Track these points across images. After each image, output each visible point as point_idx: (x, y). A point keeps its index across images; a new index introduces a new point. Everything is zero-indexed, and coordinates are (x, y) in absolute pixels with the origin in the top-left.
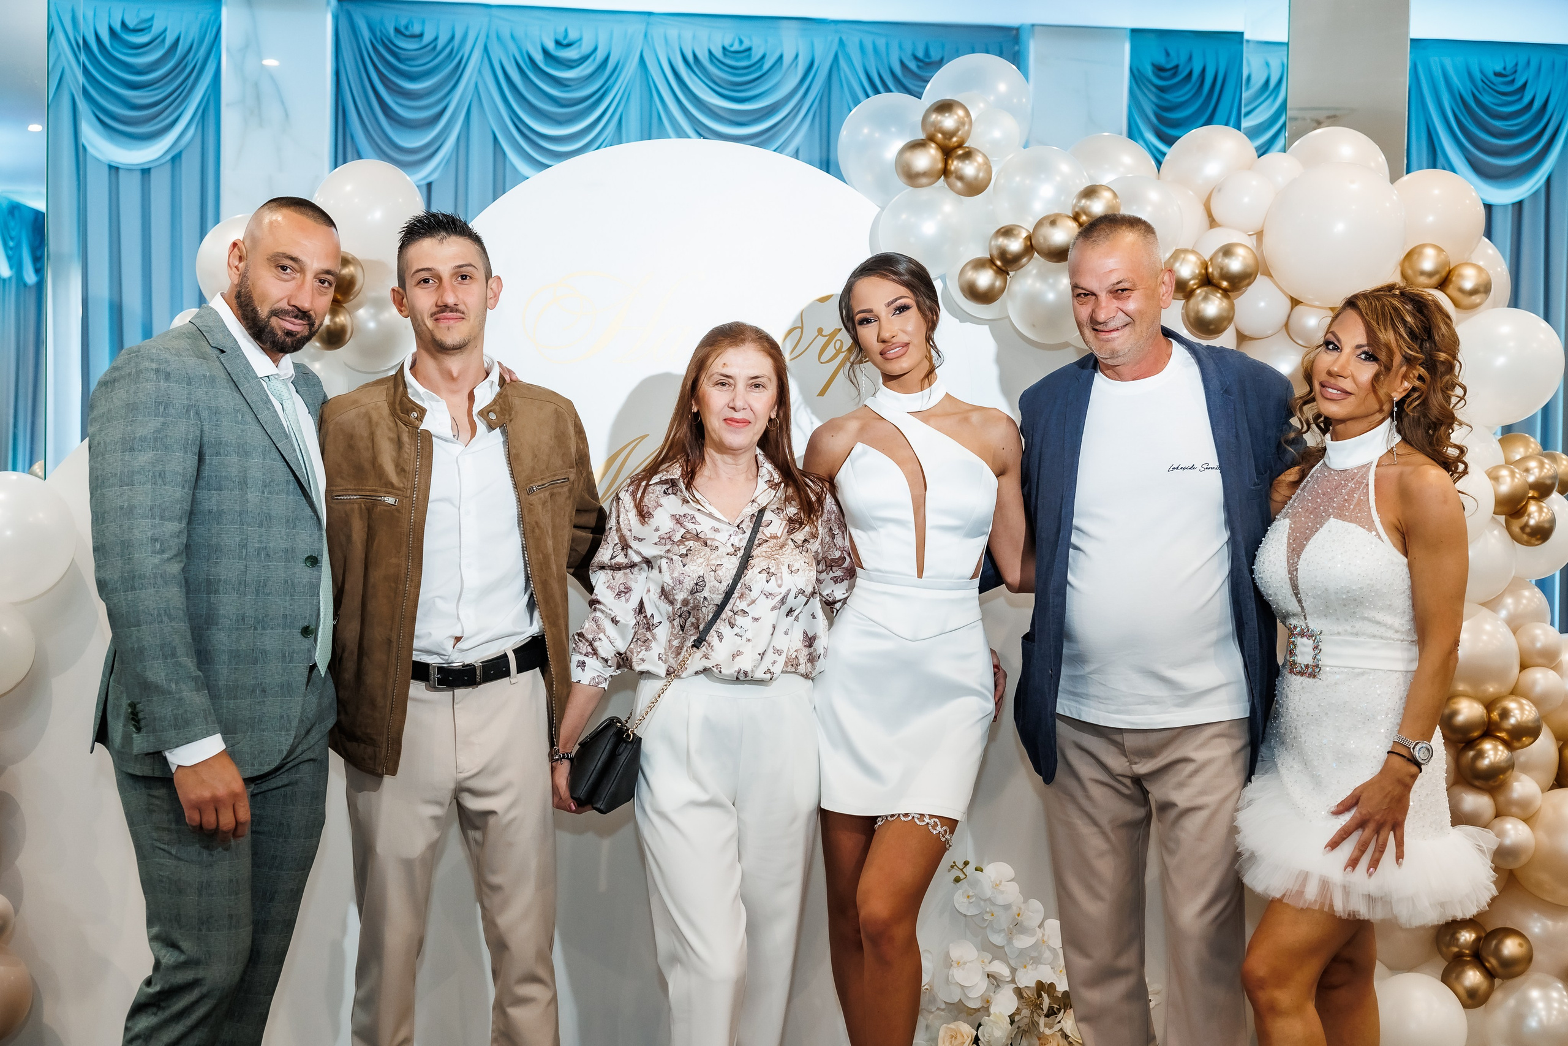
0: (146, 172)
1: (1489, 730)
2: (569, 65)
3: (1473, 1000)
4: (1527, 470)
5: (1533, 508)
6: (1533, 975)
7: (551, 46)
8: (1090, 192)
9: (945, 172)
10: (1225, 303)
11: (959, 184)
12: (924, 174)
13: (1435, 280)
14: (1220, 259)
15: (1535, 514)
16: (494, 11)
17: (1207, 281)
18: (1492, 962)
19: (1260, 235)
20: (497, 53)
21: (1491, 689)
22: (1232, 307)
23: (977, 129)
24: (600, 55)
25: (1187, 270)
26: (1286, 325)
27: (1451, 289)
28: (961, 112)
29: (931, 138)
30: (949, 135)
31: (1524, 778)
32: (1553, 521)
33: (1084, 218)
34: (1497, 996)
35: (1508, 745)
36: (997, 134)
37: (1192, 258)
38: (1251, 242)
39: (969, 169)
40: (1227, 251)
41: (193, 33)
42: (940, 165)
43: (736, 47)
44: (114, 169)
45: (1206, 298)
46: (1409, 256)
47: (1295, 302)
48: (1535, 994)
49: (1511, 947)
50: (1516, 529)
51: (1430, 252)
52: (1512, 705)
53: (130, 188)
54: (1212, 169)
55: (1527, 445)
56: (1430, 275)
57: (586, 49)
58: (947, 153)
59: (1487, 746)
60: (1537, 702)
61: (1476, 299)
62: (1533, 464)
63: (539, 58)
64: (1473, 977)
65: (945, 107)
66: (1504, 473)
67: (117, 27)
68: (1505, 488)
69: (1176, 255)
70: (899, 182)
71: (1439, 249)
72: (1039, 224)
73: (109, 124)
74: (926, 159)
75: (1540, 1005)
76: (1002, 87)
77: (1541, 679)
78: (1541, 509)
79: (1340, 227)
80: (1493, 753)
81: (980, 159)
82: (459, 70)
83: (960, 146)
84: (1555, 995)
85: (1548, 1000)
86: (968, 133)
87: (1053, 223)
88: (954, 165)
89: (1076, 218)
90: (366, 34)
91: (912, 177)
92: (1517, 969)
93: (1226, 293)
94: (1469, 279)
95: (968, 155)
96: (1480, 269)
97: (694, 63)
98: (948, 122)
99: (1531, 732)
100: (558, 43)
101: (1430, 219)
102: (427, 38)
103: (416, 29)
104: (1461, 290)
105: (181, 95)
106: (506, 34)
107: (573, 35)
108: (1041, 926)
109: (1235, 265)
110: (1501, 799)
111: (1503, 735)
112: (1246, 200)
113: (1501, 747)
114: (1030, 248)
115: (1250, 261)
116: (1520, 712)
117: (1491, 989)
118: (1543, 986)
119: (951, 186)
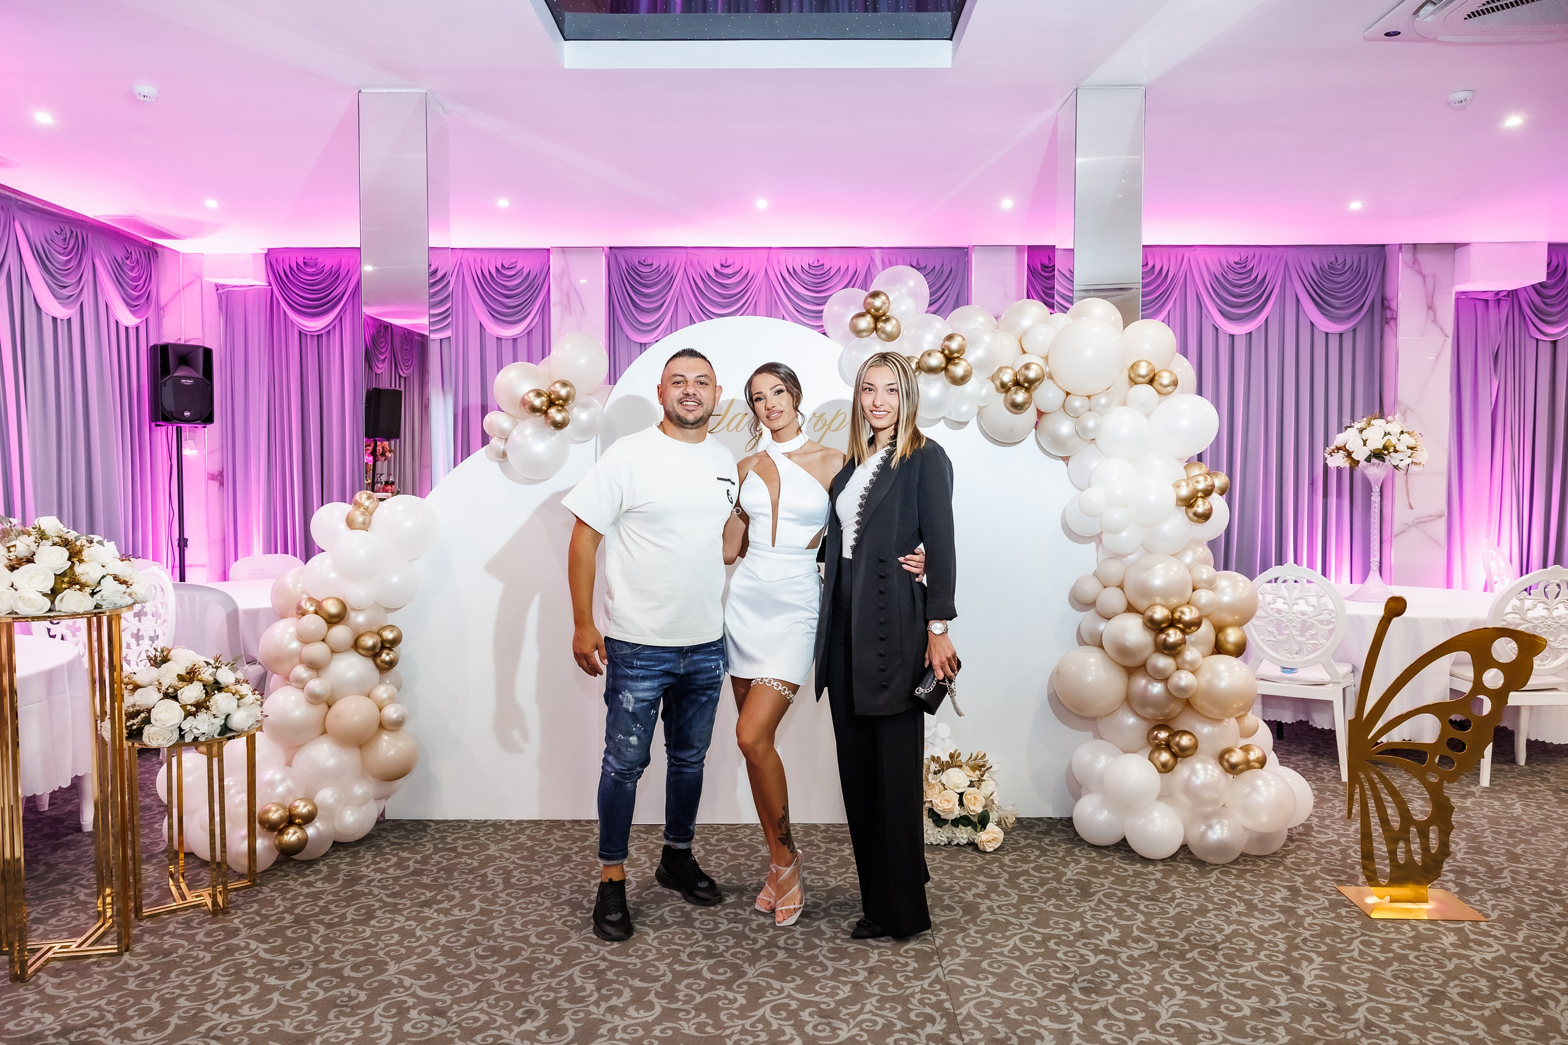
0: (515, 340)
1: (1172, 623)
2: (729, 277)
3: (1165, 769)
4: (1197, 482)
5: (1200, 502)
6: (1199, 754)
7: (718, 267)
8: (950, 338)
9: (876, 329)
10: (1026, 395)
11: (883, 336)
12: (863, 331)
13: (1147, 378)
14: (1023, 371)
15: (1201, 507)
16: (689, 251)
17: (1017, 383)
18: (1175, 749)
19: (1046, 358)
20: (691, 272)
21: (1174, 601)
22: (1030, 397)
23: (892, 306)
24: (744, 272)
25: (1007, 377)
26: (1063, 406)
27: (1155, 384)
28: (883, 298)
29: (868, 312)
30: (877, 310)
31: (1193, 649)
32: (1210, 511)
33: (947, 352)
34: (1178, 767)
35: (1183, 631)
36: (903, 308)
37: (1010, 371)
38: (1041, 362)
39: (889, 327)
40: (1027, 367)
41: (537, 269)
42: (872, 326)
43: (816, 264)
44: (499, 339)
45: (1016, 393)
46: (1132, 366)
47: (1068, 394)
48: (1199, 766)
49: (1185, 741)
50: (1191, 515)
51: (1143, 365)
52: (1186, 610)
53: (507, 347)
54: (1026, 322)
55: (1201, 468)
56: (1144, 377)
57: (737, 268)
58: (877, 319)
59: (1171, 631)
60: (1199, 609)
61: (1169, 389)
62: (1201, 479)
63: (712, 273)
64: (1165, 756)
65: (875, 295)
66: (1183, 483)
67: (500, 267)
68: (1184, 492)
69: (1000, 370)
70: (852, 335)
71: (1149, 363)
72: (923, 356)
73: (498, 317)
74: (865, 323)
75: (1201, 772)
76: (911, 283)
77: (1204, 596)
78: (1204, 503)
79: (1089, 352)
80: (1173, 636)
81: (894, 322)
82: (671, 281)
83: (884, 315)
84: (1210, 767)
85: (1206, 770)
86: (888, 308)
87: (929, 355)
88: (880, 325)
89: (942, 352)
90: (624, 265)
91: (858, 332)
92: (1188, 752)
93: (1027, 390)
94: (1166, 379)
95: (887, 320)
96: (1172, 373)
97: (793, 273)
98: (878, 302)
99: (1197, 624)
100: (722, 265)
101: (1147, 346)
102: (654, 267)
103: (649, 262)
104: (1161, 385)
105: (531, 301)
106: (695, 263)
107: (729, 262)
108: (936, 726)
109: (1032, 374)
110: (1179, 660)
111: (1181, 626)
112: (1040, 339)
113: (1179, 633)
114: (919, 368)
115: (1039, 372)
116: (1189, 614)
117: (1176, 763)
118: (1202, 761)
119: (879, 337)
